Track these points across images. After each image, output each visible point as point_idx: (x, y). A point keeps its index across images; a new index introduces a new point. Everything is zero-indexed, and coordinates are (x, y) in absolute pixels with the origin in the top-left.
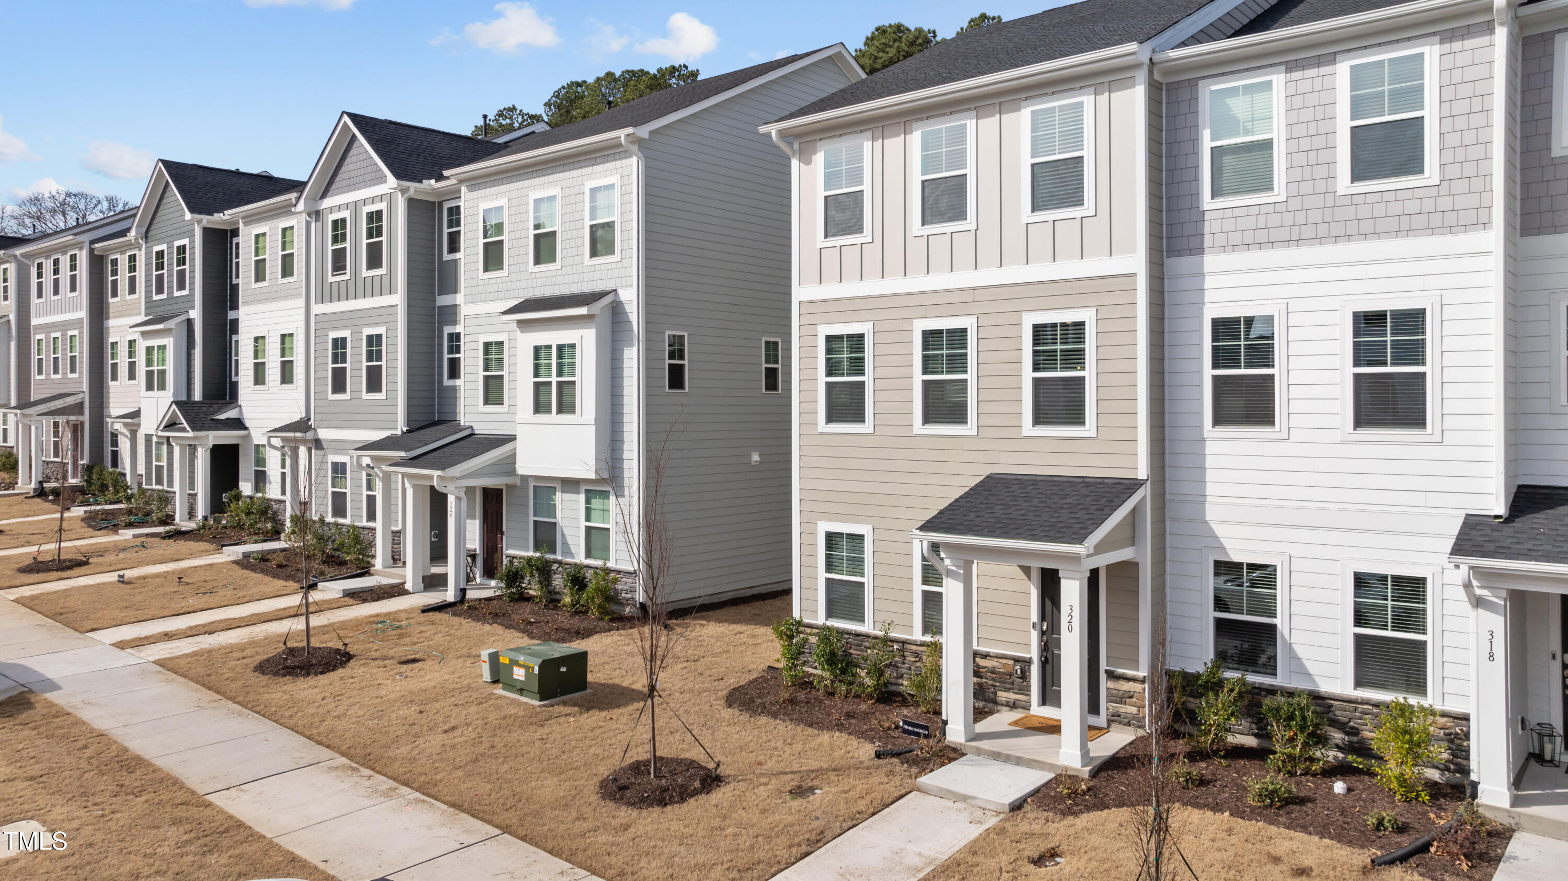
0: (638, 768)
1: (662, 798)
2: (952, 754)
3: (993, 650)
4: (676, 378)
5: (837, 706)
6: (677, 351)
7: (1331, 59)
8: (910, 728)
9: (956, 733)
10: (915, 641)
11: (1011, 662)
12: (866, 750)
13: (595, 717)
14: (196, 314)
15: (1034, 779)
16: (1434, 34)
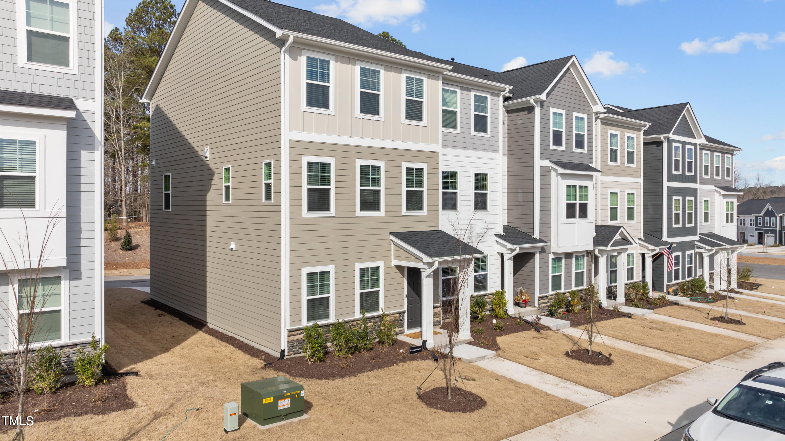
3: (392, 312)
7: (469, 90)
8: (414, 350)
10: (359, 319)
11: (398, 315)
16: (489, 92)
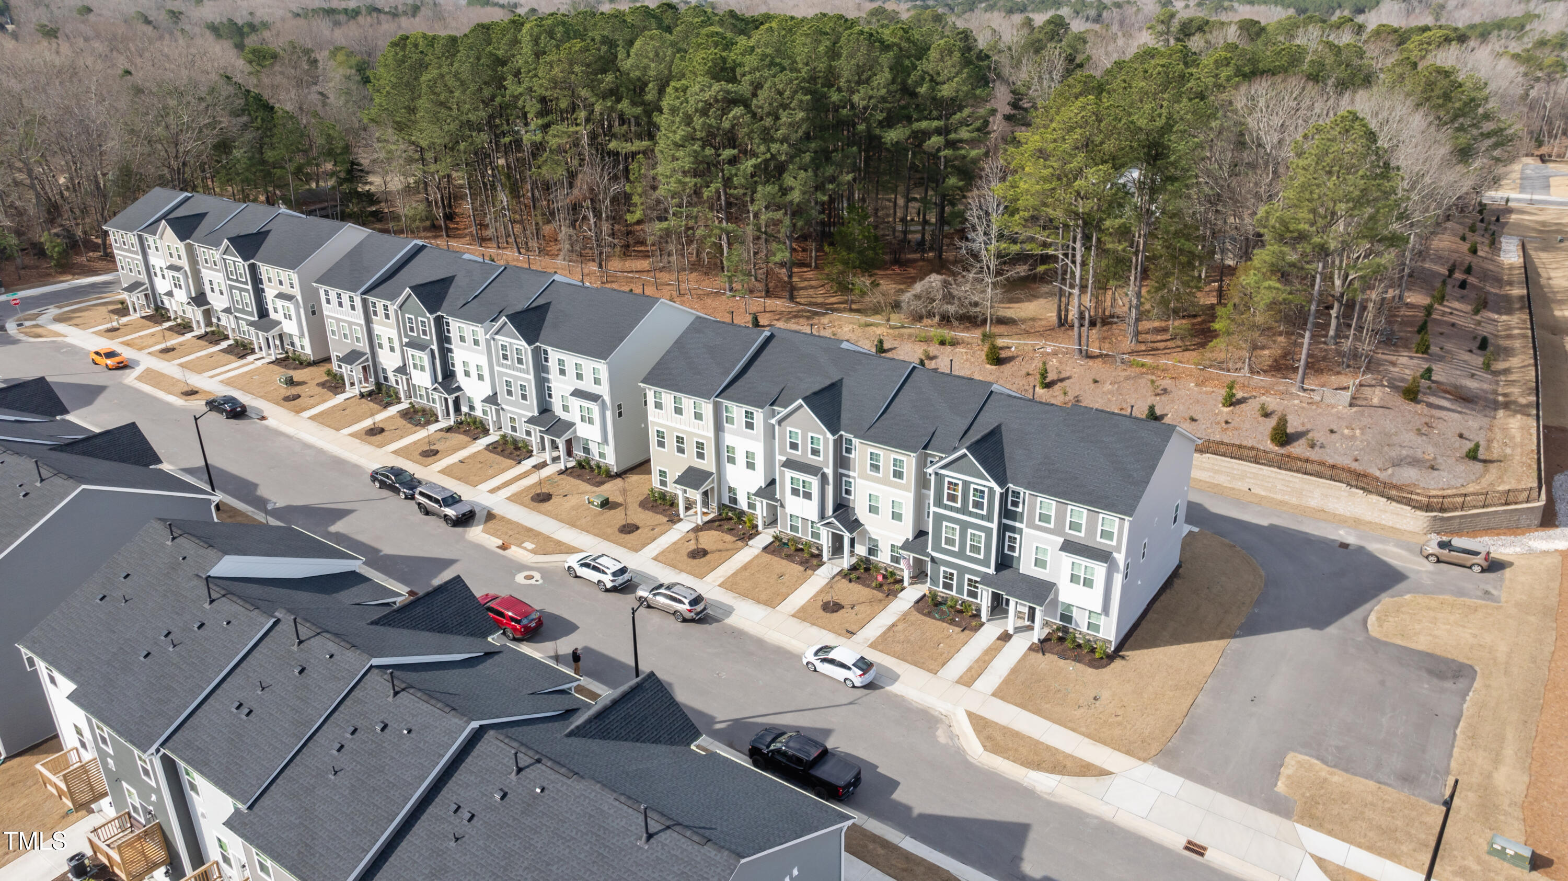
0: (624, 526)
1: (629, 532)
2: (681, 520)
4: (620, 414)
5: (662, 507)
6: (620, 407)
8: (674, 514)
9: (682, 516)
10: (675, 495)
12: (666, 519)
13: (612, 512)
14: (435, 347)
15: (693, 525)
